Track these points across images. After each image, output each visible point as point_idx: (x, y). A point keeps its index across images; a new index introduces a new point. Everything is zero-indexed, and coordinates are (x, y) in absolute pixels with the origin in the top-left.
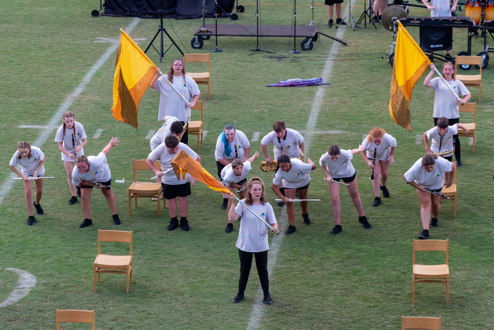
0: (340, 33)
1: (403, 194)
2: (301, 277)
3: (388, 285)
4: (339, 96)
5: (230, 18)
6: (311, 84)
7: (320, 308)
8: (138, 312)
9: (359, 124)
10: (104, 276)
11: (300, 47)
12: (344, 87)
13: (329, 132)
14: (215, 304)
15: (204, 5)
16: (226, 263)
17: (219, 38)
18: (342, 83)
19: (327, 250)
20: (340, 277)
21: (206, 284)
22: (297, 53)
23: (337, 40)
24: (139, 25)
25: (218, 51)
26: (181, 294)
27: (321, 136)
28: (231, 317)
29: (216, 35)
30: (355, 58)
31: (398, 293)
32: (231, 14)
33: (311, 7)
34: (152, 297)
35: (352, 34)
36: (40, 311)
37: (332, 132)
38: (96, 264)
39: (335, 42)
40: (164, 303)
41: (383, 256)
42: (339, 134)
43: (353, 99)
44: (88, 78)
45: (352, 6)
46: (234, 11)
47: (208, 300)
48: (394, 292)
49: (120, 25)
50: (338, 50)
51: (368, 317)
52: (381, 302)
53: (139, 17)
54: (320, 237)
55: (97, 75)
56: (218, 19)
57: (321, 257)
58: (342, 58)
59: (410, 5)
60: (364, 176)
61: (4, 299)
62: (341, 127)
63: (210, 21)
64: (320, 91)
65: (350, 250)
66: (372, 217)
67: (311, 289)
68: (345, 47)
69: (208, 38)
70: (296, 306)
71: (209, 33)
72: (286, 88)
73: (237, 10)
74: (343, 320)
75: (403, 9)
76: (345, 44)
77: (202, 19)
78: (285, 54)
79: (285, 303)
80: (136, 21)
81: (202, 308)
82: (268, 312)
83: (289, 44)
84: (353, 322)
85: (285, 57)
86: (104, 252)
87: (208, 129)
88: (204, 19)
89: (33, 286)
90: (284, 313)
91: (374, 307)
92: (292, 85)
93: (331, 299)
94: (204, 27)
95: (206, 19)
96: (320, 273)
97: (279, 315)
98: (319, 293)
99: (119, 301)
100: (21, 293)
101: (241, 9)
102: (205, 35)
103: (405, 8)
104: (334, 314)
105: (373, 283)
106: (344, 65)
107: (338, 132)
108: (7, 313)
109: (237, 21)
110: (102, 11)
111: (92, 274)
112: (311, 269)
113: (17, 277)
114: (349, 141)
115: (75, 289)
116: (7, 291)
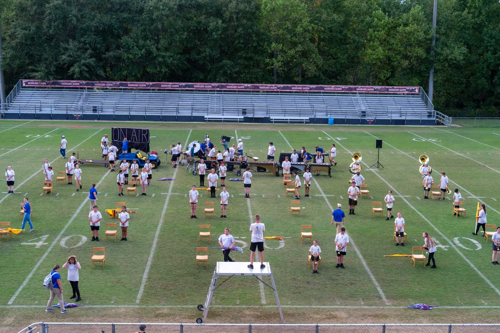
3: (192, 238)
4: (178, 183)
6: (169, 180)
9: (184, 191)
10: (108, 237)
13: (175, 194)
18: (179, 180)
19: (175, 229)
27: (173, 195)
28: (146, 249)
31: (195, 240)
36: (88, 248)
38: (106, 233)
42: (178, 194)
43: (182, 184)
44: (103, 178)
47: (139, 244)
50: (178, 170)
52: (190, 244)
54: (172, 225)
55: (106, 177)
57: (173, 230)
61: (77, 244)
62: (179, 192)
64: (172, 182)
67: (170, 240)
72: (162, 181)
82: (157, 247)
86: (108, 230)
89: (86, 240)
92: (164, 180)
93: (176, 243)
96: (172, 235)
97: (160, 248)
98: (172, 241)
99: (113, 245)
100: (82, 242)
108: (78, 249)
111: (104, 236)
112: (170, 234)
113: (81, 238)
114: (181, 197)
116: (78, 242)
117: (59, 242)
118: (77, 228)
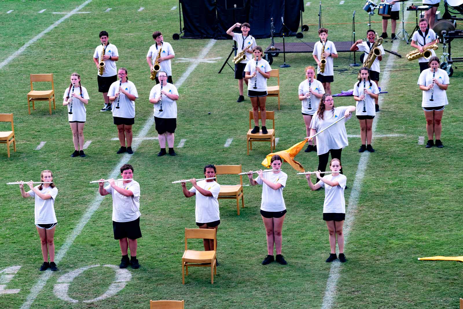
0: (395, 47)
1: (457, 189)
2: (367, 266)
3: (446, 270)
4: (396, 103)
5: (295, 37)
7: (385, 293)
8: (223, 301)
9: (415, 127)
10: (191, 269)
11: (359, 61)
12: (400, 95)
13: (388, 135)
14: (290, 292)
15: (272, 25)
16: (299, 255)
17: (287, 55)
18: (399, 92)
19: (391, 241)
20: (402, 265)
21: (282, 275)
22: (357, 66)
23: (392, 53)
24: (215, 45)
25: (286, 66)
26: (261, 284)
28: (305, 303)
29: (284, 52)
30: (409, 69)
31: (456, 277)
32: (297, 33)
33: (369, 24)
34: (234, 287)
35: (406, 47)
36: (135, 302)
37: (391, 135)
38: (184, 259)
39: (391, 54)
40: (245, 292)
41: (441, 245)
42: (397, 137)
43: (409, 105)
45: (405, 22)
46: (299, 30)
47: (284, 289)
48: (452, 277)
49: (198, 46)
50: (394, 62)
51: (428, 300)
52: (440, 287)
53: (215, 39)
54: (383, 230)
56: (285, 38)
57: (384, 247)
58: (398, 69)
59: (457, 19)
60: (421, 173)
61: (104, 292)
62: (398, 130)
63: (278, 40)
65: (410, 240)
66: (430, 210)
67: (377, 276)
68: (400, 59)
69: (277, 55)
70: (364, 292)
71: (278, 51)
72: (348, 97)
73: (302, 30)
74: (406, 303)
75: (451, 23)
76: (400, 56)
77: (271, 38)
78: (346, 67)
79: (353, 289)
80: (212, 42)
81: (280, 296)
82: (339, 298)
83: (350, 58)
84: (416, 305)
85: (346, 70)
86: (191, 249)
87: (279, 136)
88: (273, 39)
89: (128, 280)
90: (352, 298)
91: (434, 291)
93: (395, 284)
94: (273, 45)
95: (275, 39)
96: (384, 261)
97: (349, 301)
98: (384, 280)
99: (205, 291)
100: (118, 286)
101: (306, 28)
102: (274, 53)
103: (453, 22)
104: (397, 298)
105: (432, 269)
106: (400, 75)
107: (396, 135)
108: (107, 305)
109: (302, 40)
110: (182, 35)
111: (181, 268)
112: (376, 259)
113: (114, 272)
114: (406, 143)
115: (166, 282)
116: (106, 285)
117: (52, 288)
118: (101, 243)
